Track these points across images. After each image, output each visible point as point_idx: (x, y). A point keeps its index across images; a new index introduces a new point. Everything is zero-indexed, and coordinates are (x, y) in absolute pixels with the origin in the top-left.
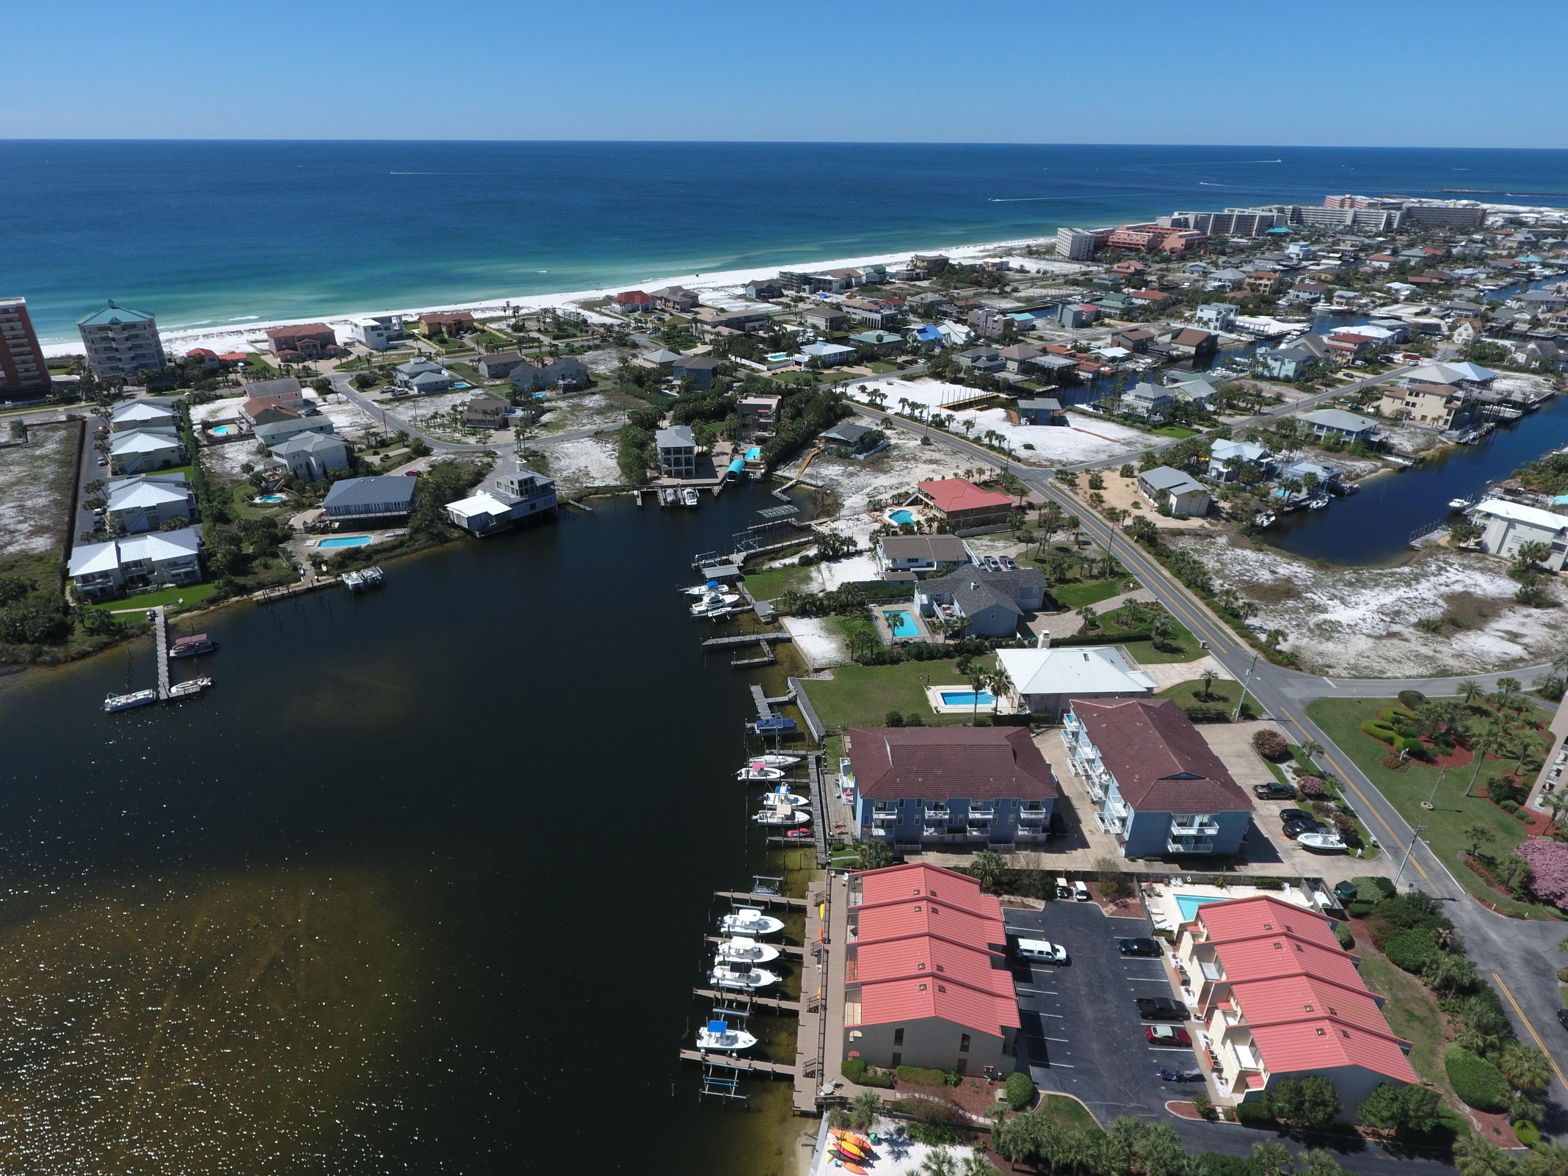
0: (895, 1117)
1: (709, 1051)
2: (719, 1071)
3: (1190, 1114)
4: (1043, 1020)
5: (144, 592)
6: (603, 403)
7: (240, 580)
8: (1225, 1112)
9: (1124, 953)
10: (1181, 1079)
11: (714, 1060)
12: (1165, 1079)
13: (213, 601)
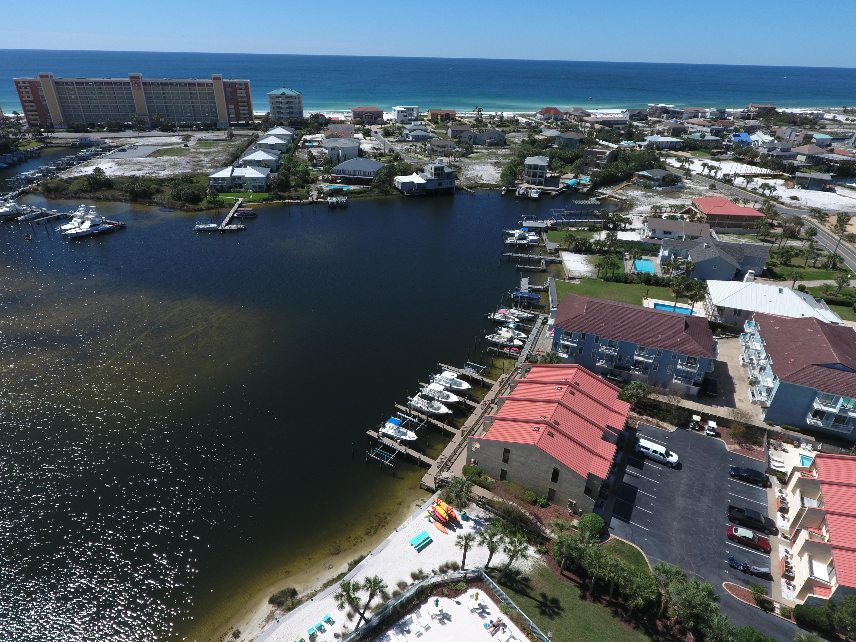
0: (487, 509)
1: (385, 435)
2: (386, 448)
3: (745, 598)
4: (638, 495)
5: (238, 192)
6: (508, 153)
7: (282, 194)
8: (783, 609)
9: (733, 476)
10: (746, 570)
11: (386, 441)
12: (731, 566)
13: (265, 200)
